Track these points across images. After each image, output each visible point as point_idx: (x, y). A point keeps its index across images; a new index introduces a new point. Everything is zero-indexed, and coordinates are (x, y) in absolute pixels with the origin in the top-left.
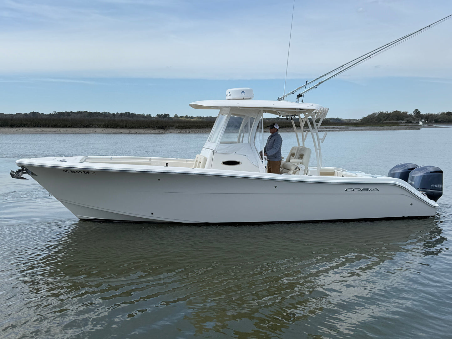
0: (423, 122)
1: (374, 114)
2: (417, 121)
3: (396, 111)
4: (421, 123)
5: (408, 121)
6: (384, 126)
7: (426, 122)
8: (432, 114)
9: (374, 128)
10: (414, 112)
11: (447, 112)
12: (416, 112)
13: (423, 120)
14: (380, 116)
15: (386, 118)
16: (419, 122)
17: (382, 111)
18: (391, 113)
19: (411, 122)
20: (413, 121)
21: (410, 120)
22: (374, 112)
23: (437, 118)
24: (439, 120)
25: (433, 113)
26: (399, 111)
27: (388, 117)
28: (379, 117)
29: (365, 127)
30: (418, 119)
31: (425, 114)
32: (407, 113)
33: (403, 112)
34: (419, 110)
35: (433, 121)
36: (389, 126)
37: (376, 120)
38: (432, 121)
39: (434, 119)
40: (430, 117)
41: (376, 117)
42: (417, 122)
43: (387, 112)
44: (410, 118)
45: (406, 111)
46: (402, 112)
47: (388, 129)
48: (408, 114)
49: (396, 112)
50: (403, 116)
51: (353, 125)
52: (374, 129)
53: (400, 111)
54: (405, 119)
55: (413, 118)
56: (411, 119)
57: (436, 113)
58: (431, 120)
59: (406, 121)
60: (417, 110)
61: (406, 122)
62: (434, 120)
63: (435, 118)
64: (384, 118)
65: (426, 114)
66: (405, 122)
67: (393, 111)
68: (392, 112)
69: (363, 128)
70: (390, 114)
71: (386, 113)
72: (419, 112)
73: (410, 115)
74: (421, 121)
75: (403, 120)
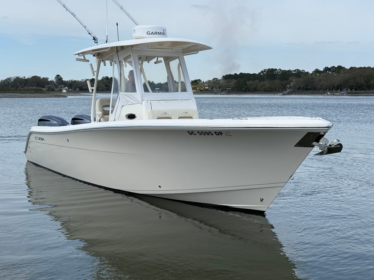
0: (66, 90)
1: (8, 79)
2: (60, 89)
3: (35, 77)
4: (64, 91)
5: (49, 88)
6: (26, 93)
7: (70, 89)
8: (75, 81)
10: (56, 78)
11: (91, 79)
12: (58, 78)
13: (67, 88)
14: (16, 82)
15: (24, 84)
16: (62, 90)
17: (18, 76)
18: (29, 78)
19: (53, 90)
20: (55, 89)
21: (52, 87)
22: (9, 77)
23: (81, 85)
24: (84, 88)
25: (77, 80)
26: (38, 77)
27: (26, 83)
28: (15, 83)
29: (3, 94)
30: (60, 86)
31: (68, 80)
32: (47, 79)
33: (43, 78)
34: (61, 76)
35: (78, 89)
36: (31, 93)
37: (12, 87)
38: (76, 88)
39: (78, 87)
40: (74, 84)
41: (11, 83)
42: (59, 90)
44: (52, 85)
45: (46, 77)
46: (42, 77)
47: (31, 97)
48: (49, 80)
49: (35, 78)
50: (44, 83)
52: (15, 96)
53: (39, 76)
54: (46, 86)
55: (55, 85)
56: (53, 86)
57: (80, 80)
58: (75, 88)
59: (47, 89)
60: (58, 76)
61: (47, 90)
62: (78, 88)
63: (79, 86)
64: (21, 84)
65: (69, 81)
66: (46, 89)
67: (31, 77)
68: (30, 77)
70: (28, 79)
71: (24, 78)
72: (61, 79)
73: (52, 82)
74: (64, 89)
75: (44, 87)
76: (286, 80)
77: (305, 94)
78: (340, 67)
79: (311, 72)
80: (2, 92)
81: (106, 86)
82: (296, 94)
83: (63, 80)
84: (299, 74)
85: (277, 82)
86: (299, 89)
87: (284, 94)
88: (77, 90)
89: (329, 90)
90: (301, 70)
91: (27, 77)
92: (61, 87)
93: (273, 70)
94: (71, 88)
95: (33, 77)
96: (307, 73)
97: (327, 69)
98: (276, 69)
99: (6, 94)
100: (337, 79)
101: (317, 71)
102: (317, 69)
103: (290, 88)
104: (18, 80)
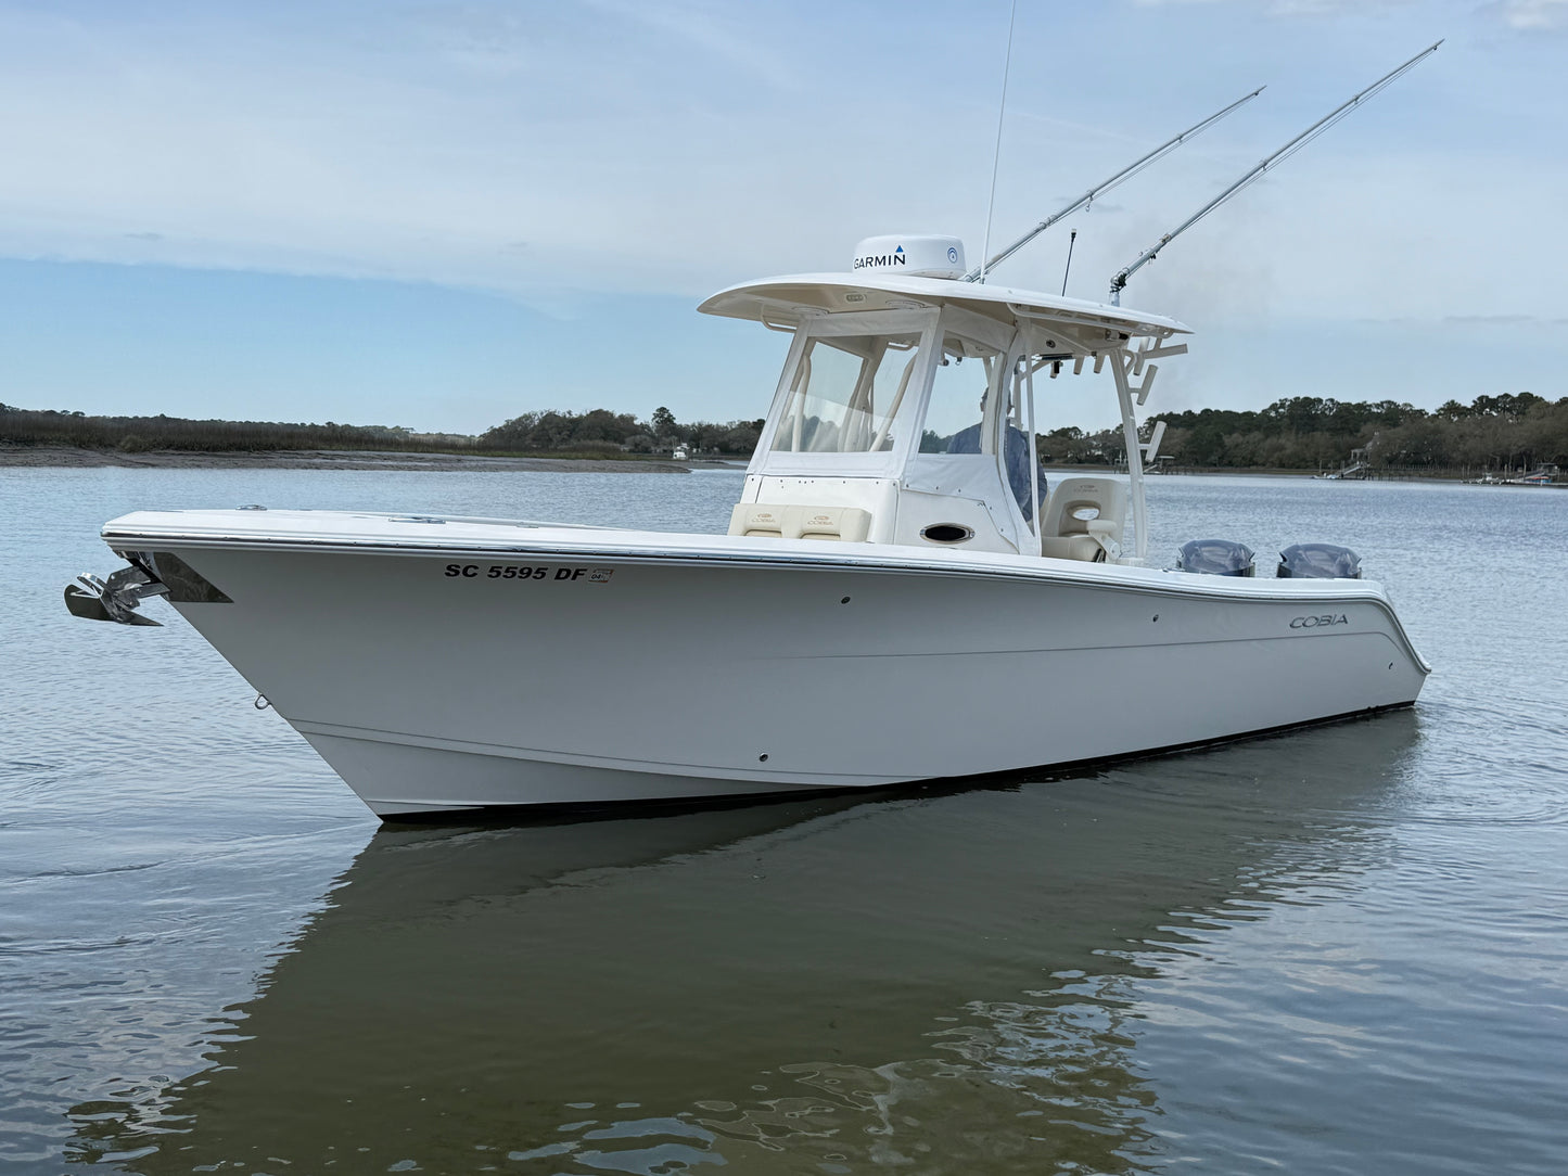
0: (685, 451)
1: (527, 417)
2: (665, 448)
3: (599, 412)
4: (680, 455)
5: (636, 445)
6: (577, 458)
7: (695, 450)
8: (709, 426)
9: (548, 464)
10: (656, 416)
11: (756, 420)
12: (662, 417)
13: (685, 445)
14: (547, 427)
15: (568, 433)
16: (672, 452)
17: (552, 410)
18: (581, 416)
19: (647, 450)
20: (653, 448)
21: (644, 444)
22: (527, 413)
23: (725, 439)
24: (734, 446)
25: (714, 423)
26: (607, 413)
27: (574, 430)
28: (544, 429)
29: (517, 460)
30: (667, 440)
31: (690, 424)
32: (632, 418)
33: (621, 417)
34: (671, 412)
35: (716, 449)
36: (593, 459)
37: (534, 440)
38: (713, 447)
39: (717, 443)
40: (705, 435)
41: (533, 429)
42: (665, 451)
43: (569, 413)
44: (643, 437)
45: (631, 413)
46: (617, 415)
47: (594, 470)
48: (636, 422)
49: (598, 415)
50: (622, 429)
51: (477, 452)
52: (549, 466)
53: (610, 411)
54: (627, 440)
55: (652, 436)
56: (648, 438)
57: (723, 423)
58: (708, 447)
59: (633, 448)
60: (663, 410)
61: (631, 451)
62: (717, 446)
63: (720, 440)
64: (559, 433)
65: (693, 425)
66: (627, 449)
67: (589, 412)
68: (584, 414)
69: (509, 464)
70: (580, 420)
71: (568, 416)
72: (670, 419)
73: (644, 427)
74: (679, 448)
75: (623, 442)
76: (1351, 433)
77: (1410, 478)
78: (1527, 398)
79: (1431, 411)
80: (515, 453)
82: (1381, 477)
83: (675, 421)
84: (1393, 415)
85: (1321, 438)
86: (1390, 461)
87: (1343, 477)
88: (715, 453)
89: (1491, 467)
90: (1400, 402)
91: (575, 415)
92: (671, 444)
93: (1308, 402)
94: (698, 447)
95: (592, 412)
96: (1421, 413)
97: (1484, 402)
98: (1320, 401)
99: (525, 459)
100: (1519, 433)
101: (1452, 408)
102: (1453, 402)
103: (1363, 457)
104: (550, 419)
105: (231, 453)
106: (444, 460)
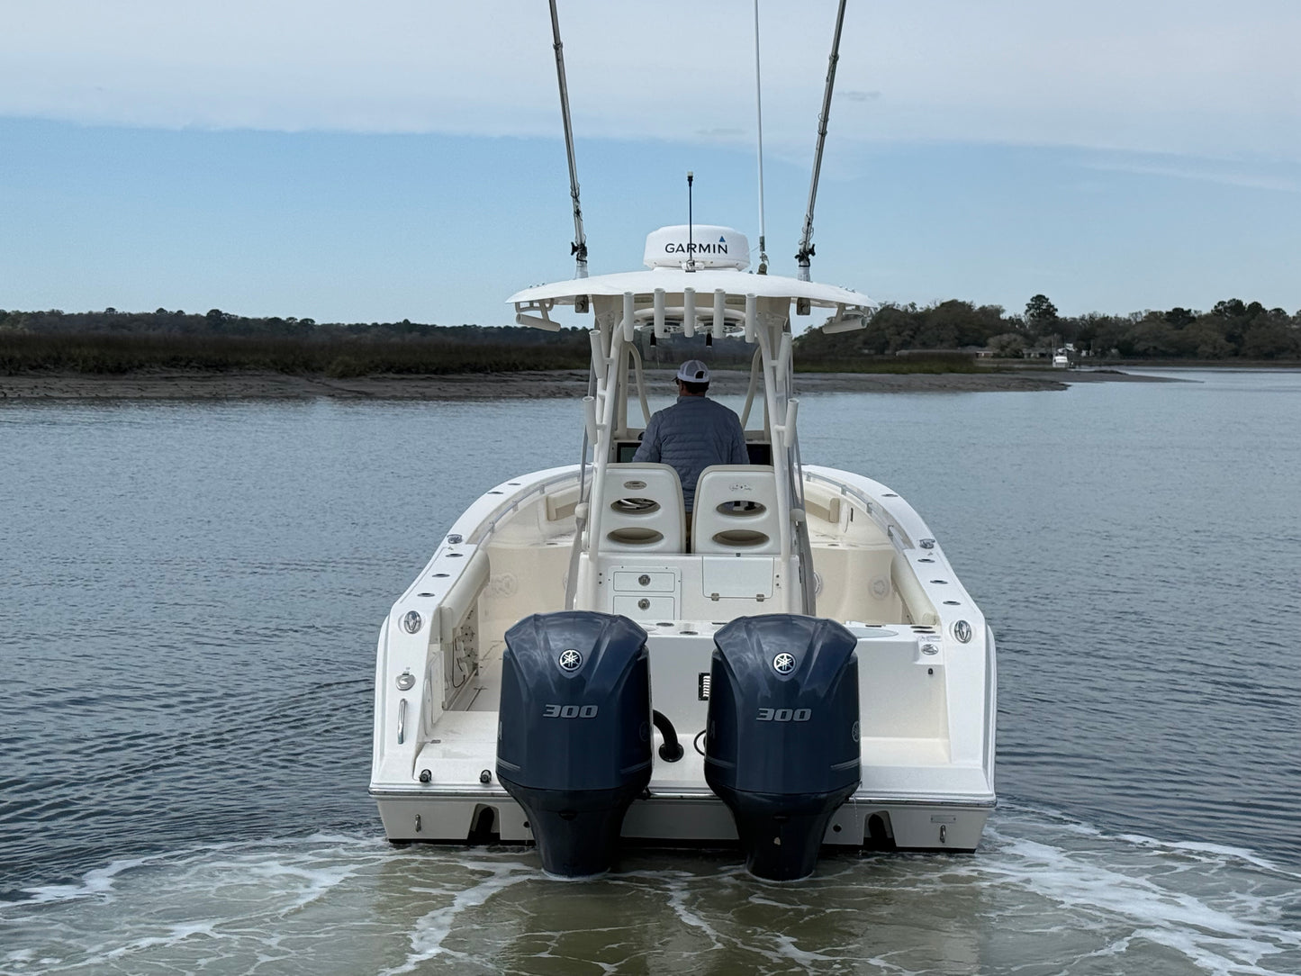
0: (1069, 354)
2: (1043, 351)
3: (953, 303)
4: (1061, 360)
5: (1003, 348)
6: (911, 372)
7: (1084, 353)
8: (1105, 319)
9: (871, 381)
10: (1030, 307)
11: (1170, 310)
12: (1039, 308)
13: (1070, 347)
14: (883, 325)
15: (911, 333)
16: (1051, 356)
17: (890, 302)
18: (928, 310)
19: (1017, 355)
20: (1025, 351)
21: (1014, 346)
23: (1128, 336)
24: (1140, 347)
25: (1112, 315)
26: (963, 304)
27: (918, 328)
28: (878, 329)
29: (830, 376)
30: (1047, 340)
31: (1077, 317)
32: (998, 311)
33: (983, 309)
34: (1052, 301)
35: (1114, 351)
36: (932, 372)
37: (865, 343)
38: (1109, 349)
39: (1115, 343)
40: (1099, 331)
42: (1042, 355)
43: (913, 305)
44: (1013, 336)
45: (994, 304)
46: (977, 306)
47: (931, 389)
48: (1003, 316)
49: (952, 307)
50: (985, 326)
53: (968, 301)
55: (1026, 335)
56: (1019, 338)
57: (1124, 314)
58: (1102, 347)
59: (997, 351)
60: (1040, 299)
61: (996, 356)
62: (1116, 347)
63: (1121, 338)
64: (899, 334)
65: (1083, 319)
66: (991, 353)
67: (938, 304)
68: (932, 307)
69: (818, 382)
70: (927, 314)
71: (910, 310)
72: (1050, 311)
73: (1014, 323)
74: (1060, 351)
75: (983, 345)
81: (1231, 338)
83: (1057, 314)
88: (1113, 356)
91: (921, 306)
92: (1050, 345)
94: (1088, 348)
95: (943, 305)
99: (840, 375)
104: (888, 314)
105: (465, 376)
106: (731, 379)
